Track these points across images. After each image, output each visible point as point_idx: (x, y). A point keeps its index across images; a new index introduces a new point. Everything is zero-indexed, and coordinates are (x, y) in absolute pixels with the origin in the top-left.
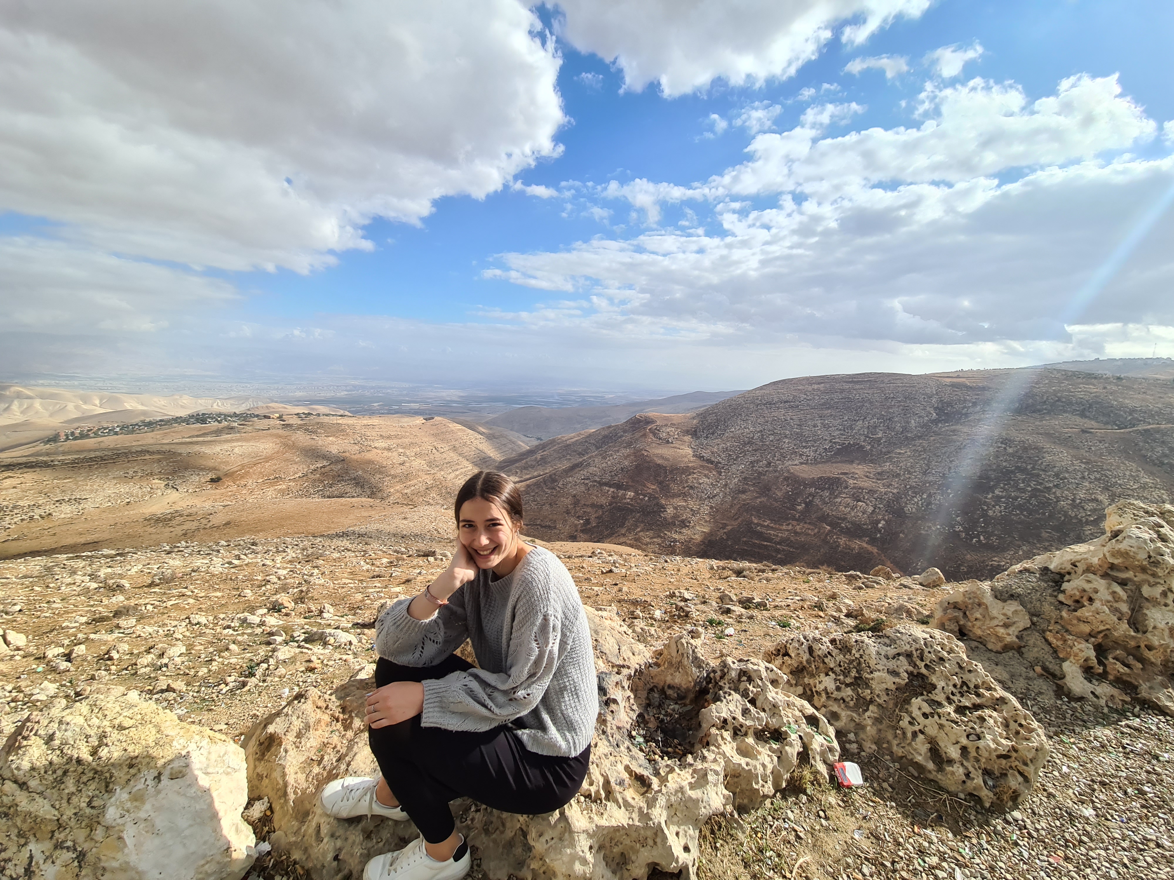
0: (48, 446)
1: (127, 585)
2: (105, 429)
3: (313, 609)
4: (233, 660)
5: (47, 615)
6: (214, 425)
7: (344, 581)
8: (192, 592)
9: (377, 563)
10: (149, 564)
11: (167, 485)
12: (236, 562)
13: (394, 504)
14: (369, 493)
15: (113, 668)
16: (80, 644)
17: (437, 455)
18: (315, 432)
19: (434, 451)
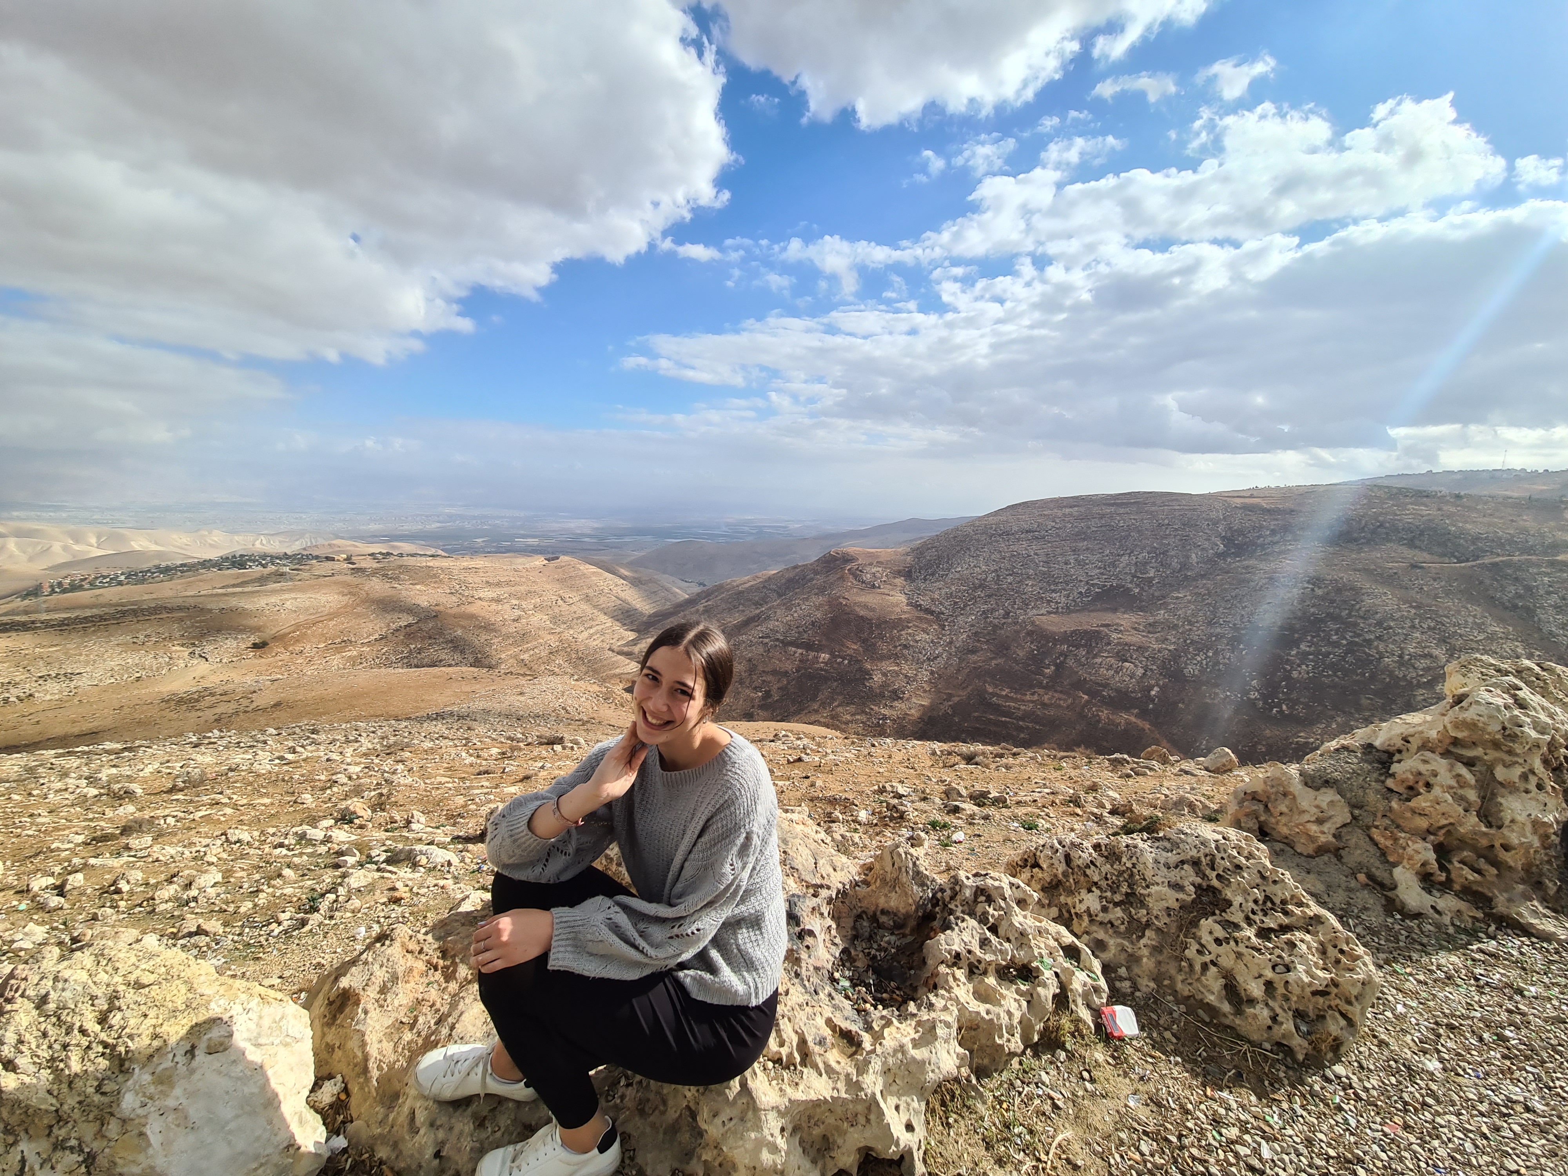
0: (27, 602)
1: (139, 791)
2: (105, 577)
3: (398, 818)
4: (288, 891)
5: (30, 832)
6: (256, 570)
7: (439, 779)
8: (230, 798)
9: (484, 754)
10: (168, 761)
11: (193, 653)
12: (290, 757)
13: (506, 674)
14: (472, 660)
15: (122, 904)
16: (77, 872)
17: (564, 607)
18: (397, 579)
19: (560, 602)
